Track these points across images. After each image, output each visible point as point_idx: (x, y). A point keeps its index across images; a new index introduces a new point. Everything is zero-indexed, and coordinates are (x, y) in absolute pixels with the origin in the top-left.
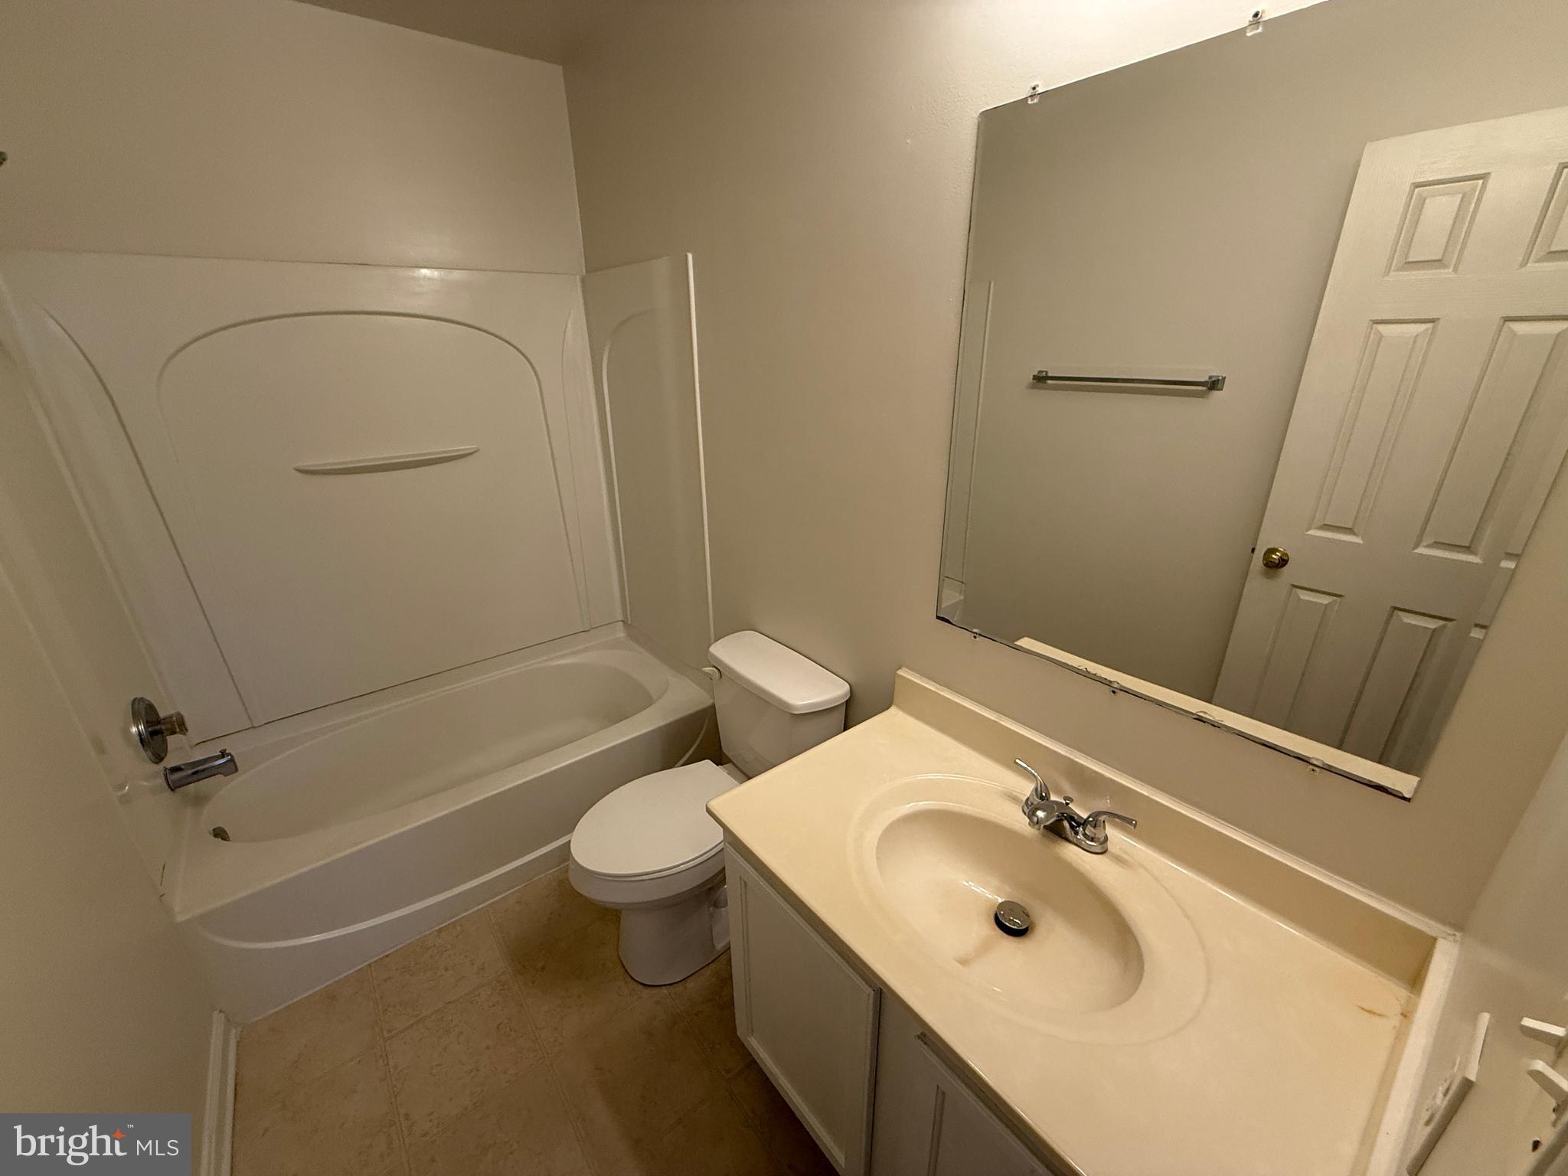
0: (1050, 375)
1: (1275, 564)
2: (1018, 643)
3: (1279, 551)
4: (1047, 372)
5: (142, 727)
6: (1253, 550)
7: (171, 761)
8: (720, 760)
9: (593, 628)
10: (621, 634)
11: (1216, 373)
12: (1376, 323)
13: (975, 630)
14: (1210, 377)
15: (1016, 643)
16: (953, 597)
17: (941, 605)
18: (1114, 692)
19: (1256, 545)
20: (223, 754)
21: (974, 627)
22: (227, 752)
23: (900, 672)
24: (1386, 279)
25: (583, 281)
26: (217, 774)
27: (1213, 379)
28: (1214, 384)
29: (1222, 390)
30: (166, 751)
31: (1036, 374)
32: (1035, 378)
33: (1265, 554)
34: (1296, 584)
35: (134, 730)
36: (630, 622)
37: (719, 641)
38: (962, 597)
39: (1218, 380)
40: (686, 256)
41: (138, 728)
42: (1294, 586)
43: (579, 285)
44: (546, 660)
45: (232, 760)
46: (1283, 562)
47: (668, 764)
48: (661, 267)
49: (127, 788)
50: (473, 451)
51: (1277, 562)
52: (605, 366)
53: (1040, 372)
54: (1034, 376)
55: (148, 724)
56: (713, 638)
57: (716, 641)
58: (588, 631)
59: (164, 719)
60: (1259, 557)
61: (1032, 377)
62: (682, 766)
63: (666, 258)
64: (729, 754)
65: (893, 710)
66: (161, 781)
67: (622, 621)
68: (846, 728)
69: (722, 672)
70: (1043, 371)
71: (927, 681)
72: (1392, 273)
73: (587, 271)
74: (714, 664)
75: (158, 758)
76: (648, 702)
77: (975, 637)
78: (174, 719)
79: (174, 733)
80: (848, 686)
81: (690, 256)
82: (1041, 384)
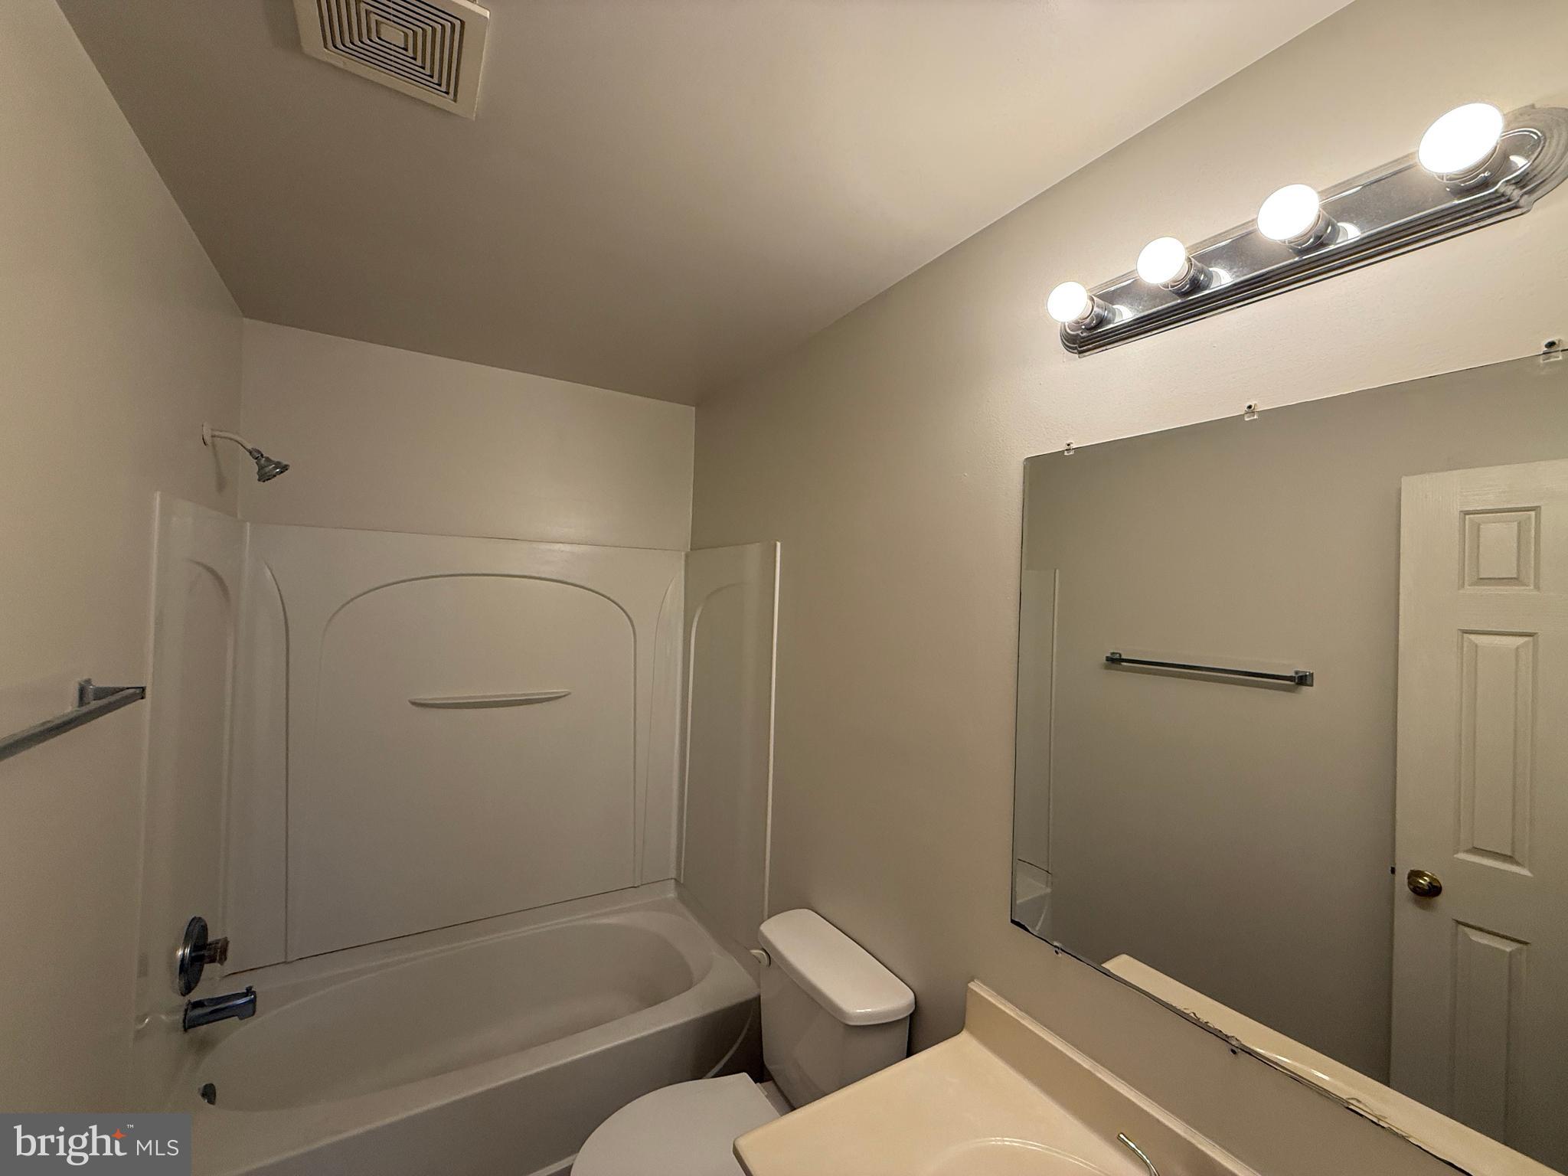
0: (1123, 657)
1: (1427, 892)
2: (1107, 965)
3: (1427, 876)
4: (1120, 655)
5: (187, 951)
6: (1393, 871)
7: (195, 996)
8: (760, 1075)
9: (642, 885)
10: (672, 895)
11: (1303, 668)
12: (1466, 633)
13: (1056, 944)
14: (1297, 673)
15: (1103, 965)
16: (1034, 888)
17: (1016, 900)
18: (1234, 1052)
19: (1395, 864)
20: (249, 991)
21: (1056, 940)
22: (253, 990)
23: (972, 986)
24: (1461, 591)
25: (687, 556)
26: (234, 1016)
27: (1301, 674)
28: (1303, 680)
29: (1312, 685)
30: (197, 981)
31: (1109, 655)
32: (1108, 659)
33: (1409, 878)
34: (1461, 919)
35: (180, 953)
36: (682, 882)
37: (772, 918)
38: (1049, 890)
39: (1306, 675)
40: (775, 546)
41: (184, 951)
42: (1458, 922)
43: (683, 558)
44: (588, 917)
45: (253, 1002)
46: (1434, 890)
47: (699, 1072)
48: (754, 550)
49: (147, 1020)
50: (563, 694)
51: (1427, 888)
52: (695, 624)
53: (1113, 653)
54: (1107, 657)
55: (195, 949)
56: (766, 913)
57: (769, 918)
58: (638, 887)
59: (210, 944)
60: (1402, 877)
61: (1105, 659)
62: (716, 1076)
63: (758, 544)
64: (771, 1067)
65: (964, 1036)
66: (180, 1017)
67: (675, 879)
68: (910, 1052)
69: (772, 958)
70: (1117, 653)
71: (1003, 1001)
72: (1467, 586)
73: (691, 549)
74: (765, 948)
75: (188, 989)
76: (686, 982)
77: (1057, 952)
78: (220, 945)
79: (212, 960)
80: (913, 994)
81: (779, 544)
82: (1115, 666)
